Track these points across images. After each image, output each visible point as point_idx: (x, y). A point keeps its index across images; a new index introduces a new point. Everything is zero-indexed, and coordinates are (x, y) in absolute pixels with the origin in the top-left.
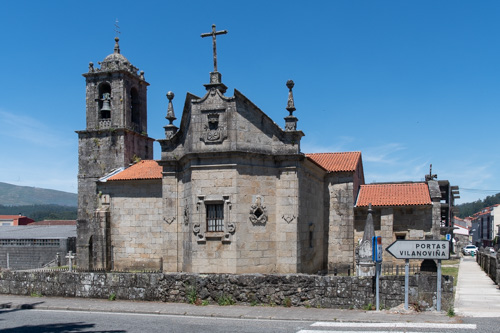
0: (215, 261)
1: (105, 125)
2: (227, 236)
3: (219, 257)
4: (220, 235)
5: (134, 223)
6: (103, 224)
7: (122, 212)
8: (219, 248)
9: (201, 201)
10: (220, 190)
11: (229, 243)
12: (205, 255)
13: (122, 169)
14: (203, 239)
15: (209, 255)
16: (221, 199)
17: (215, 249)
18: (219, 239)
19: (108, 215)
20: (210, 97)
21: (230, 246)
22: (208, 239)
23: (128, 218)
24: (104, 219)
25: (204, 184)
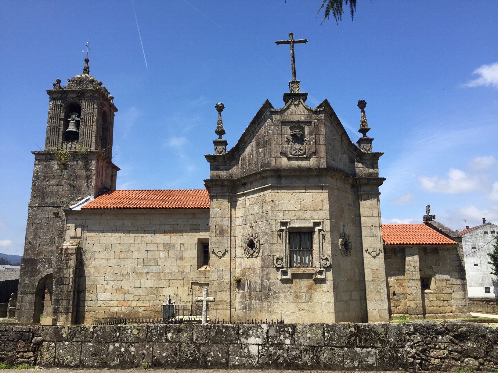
0: (305, 306)
1: (69, 147)
2: (320, 273)
3: (311, 300)
4: (310, 270)
5: (112, 262)
6: (72, 263)
7: (96, 248)
8: (310, 288)
9: (284, 228)
10: (308, 214)
11: (323, 281)
12: (291, 298)
13: (92, 198)
14: (289, 276)
15: (297, 297)
16: (311, 225)
17: (305, 289)
18: (309, 276)
19: (79, 251)
20: (293, 107)
21: (324, 287)
22: (295, 276)
23: (103, 255)
24: (74, 257)
25: (286, 206)
